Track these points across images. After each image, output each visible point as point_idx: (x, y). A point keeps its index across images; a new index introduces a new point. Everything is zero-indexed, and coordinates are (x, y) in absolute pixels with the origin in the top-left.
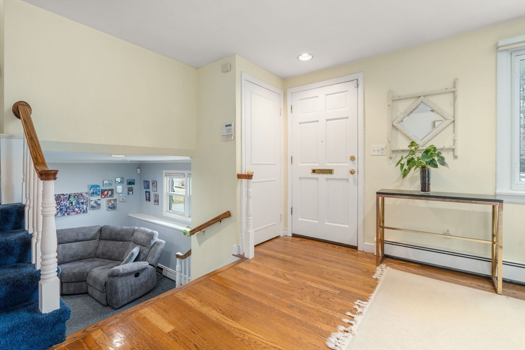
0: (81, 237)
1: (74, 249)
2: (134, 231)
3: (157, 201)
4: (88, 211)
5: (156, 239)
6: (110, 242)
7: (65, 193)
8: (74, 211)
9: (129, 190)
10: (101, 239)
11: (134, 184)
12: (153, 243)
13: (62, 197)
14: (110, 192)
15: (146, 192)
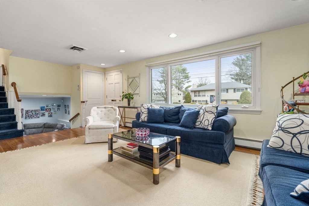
0: (36, 127)
1: (33, 131)
2: (57, 124)
3: (69, 113)
4: (40, 117)
5: (65, 127)
6: (48, 129)
7: (30, 110)
8: (34, 117)
9: (58, 109)
10: (44, 128)
11: (60, 106)
12: (63, 128)
13: (29, 111)
14: (49, 110)
15: (65, 110)
